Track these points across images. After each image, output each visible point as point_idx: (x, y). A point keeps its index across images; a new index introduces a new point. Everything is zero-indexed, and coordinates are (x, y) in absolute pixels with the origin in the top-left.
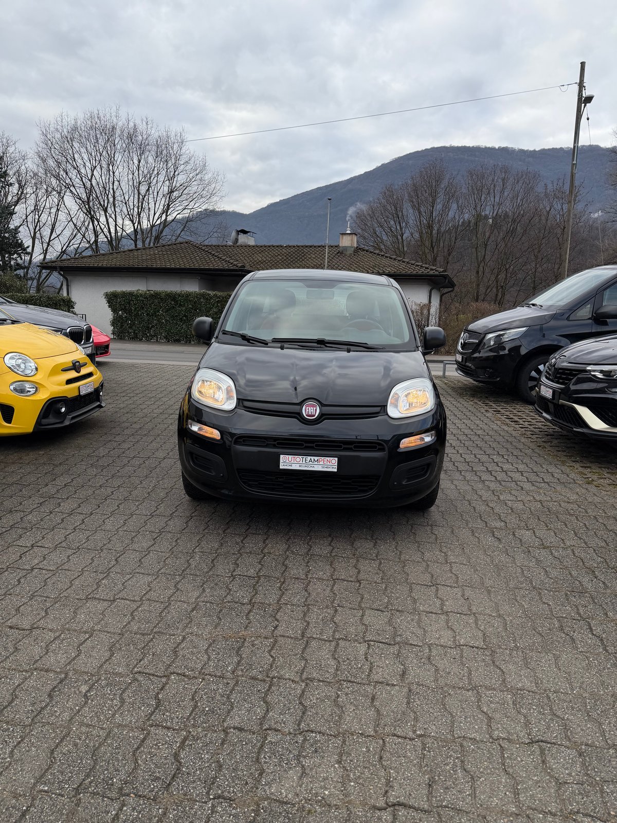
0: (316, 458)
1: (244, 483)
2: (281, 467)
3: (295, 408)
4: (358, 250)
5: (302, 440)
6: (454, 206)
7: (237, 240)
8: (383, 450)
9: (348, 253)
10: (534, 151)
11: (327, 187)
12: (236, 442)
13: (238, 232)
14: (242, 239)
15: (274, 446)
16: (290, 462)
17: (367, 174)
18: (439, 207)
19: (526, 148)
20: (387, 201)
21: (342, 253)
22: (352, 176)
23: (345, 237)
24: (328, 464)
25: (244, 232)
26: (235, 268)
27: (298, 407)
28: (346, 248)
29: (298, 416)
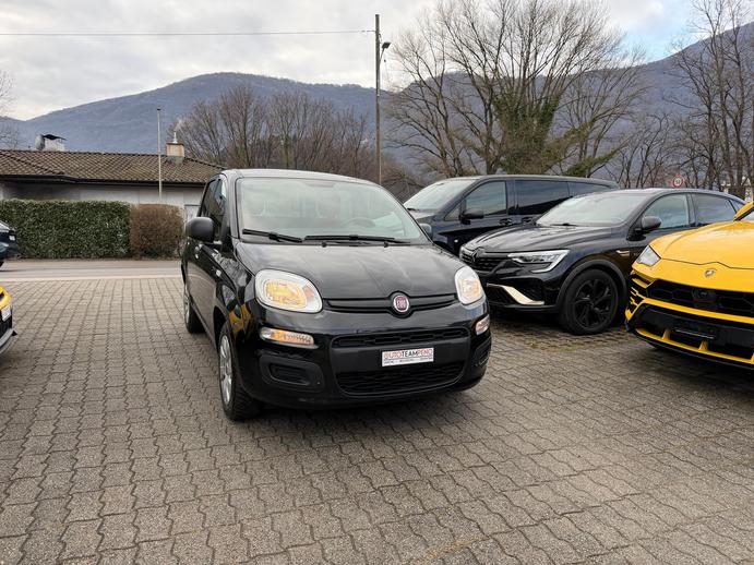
0: (415, 351)
1: (343, 388)
2: (384, 365)
3: (385, 303)
4: (186, 160)
5: (397, 334)
6: (265, 126)
7: (43, 146)
8: (465, 335)
9: (177, 162)
10: (311, 85)
11: (117, 99)
12: (334, 345)
13: (43, 137)
14: (49, 145)
15: (372, 344)
16: (392, 358)
17: (159, 91)
18: (250, 125)
19: (304, 82)
20: (200, 117)
21: (170, 162)
22: (144, 91)
23: (172, 147)
24: (425, 355)
25: (51, 137)
26: (50, 174)
27: (388, 301)
28: (174, 158)
29: (391, 310)
